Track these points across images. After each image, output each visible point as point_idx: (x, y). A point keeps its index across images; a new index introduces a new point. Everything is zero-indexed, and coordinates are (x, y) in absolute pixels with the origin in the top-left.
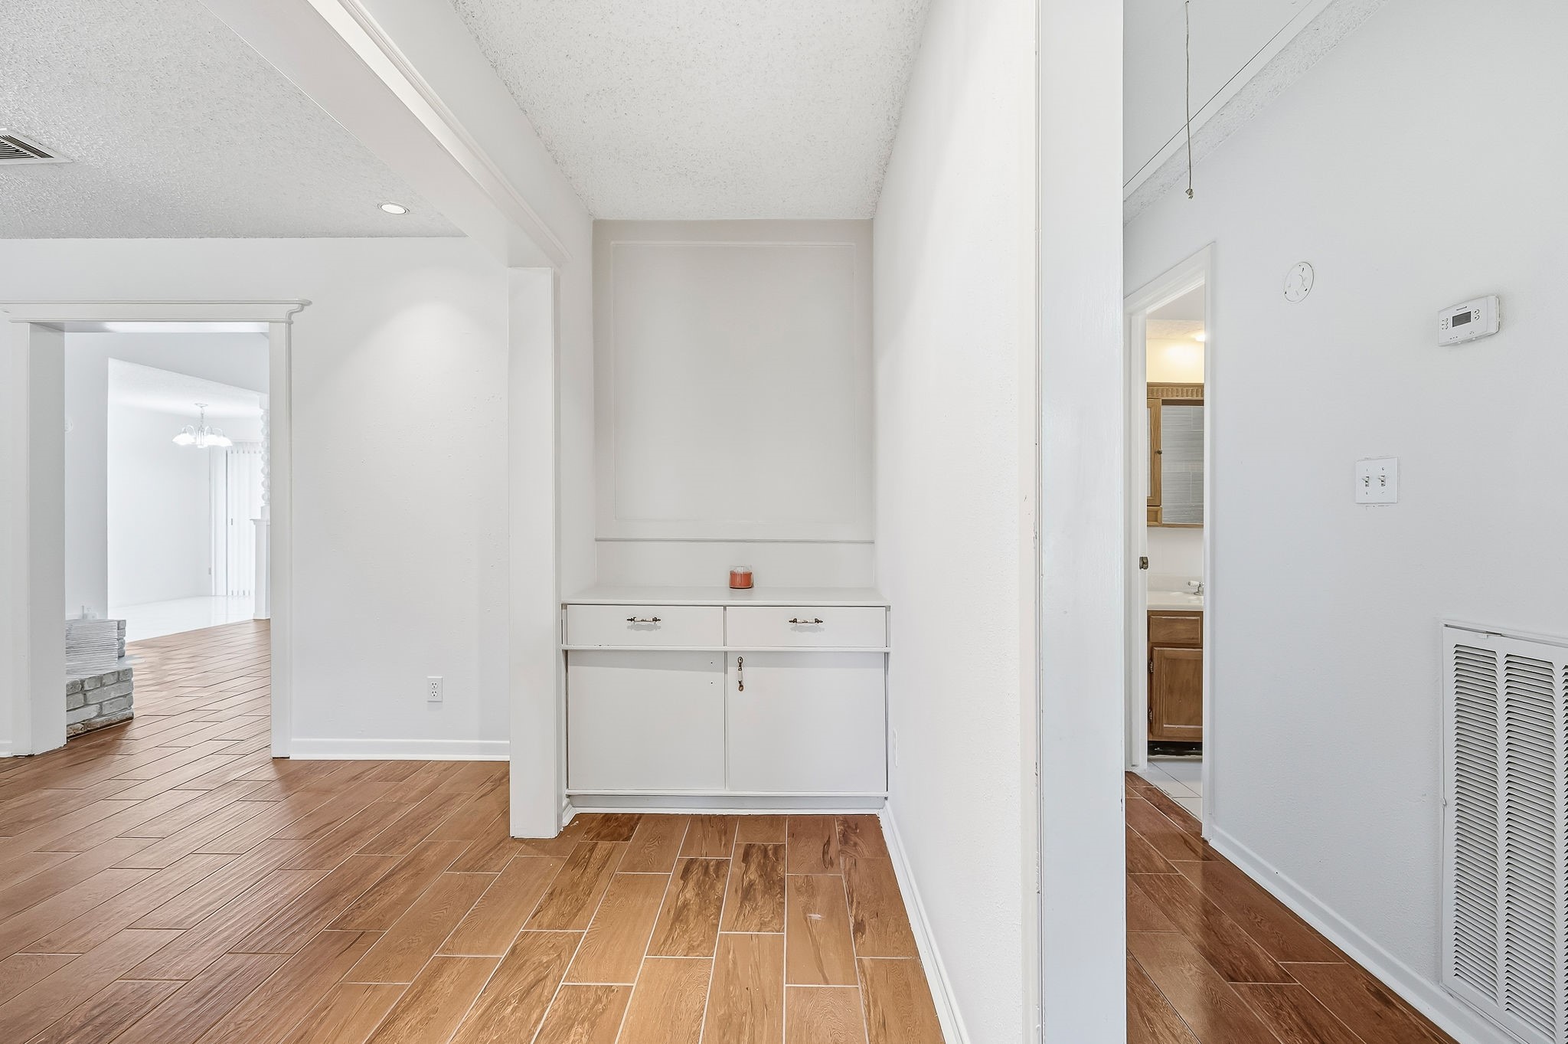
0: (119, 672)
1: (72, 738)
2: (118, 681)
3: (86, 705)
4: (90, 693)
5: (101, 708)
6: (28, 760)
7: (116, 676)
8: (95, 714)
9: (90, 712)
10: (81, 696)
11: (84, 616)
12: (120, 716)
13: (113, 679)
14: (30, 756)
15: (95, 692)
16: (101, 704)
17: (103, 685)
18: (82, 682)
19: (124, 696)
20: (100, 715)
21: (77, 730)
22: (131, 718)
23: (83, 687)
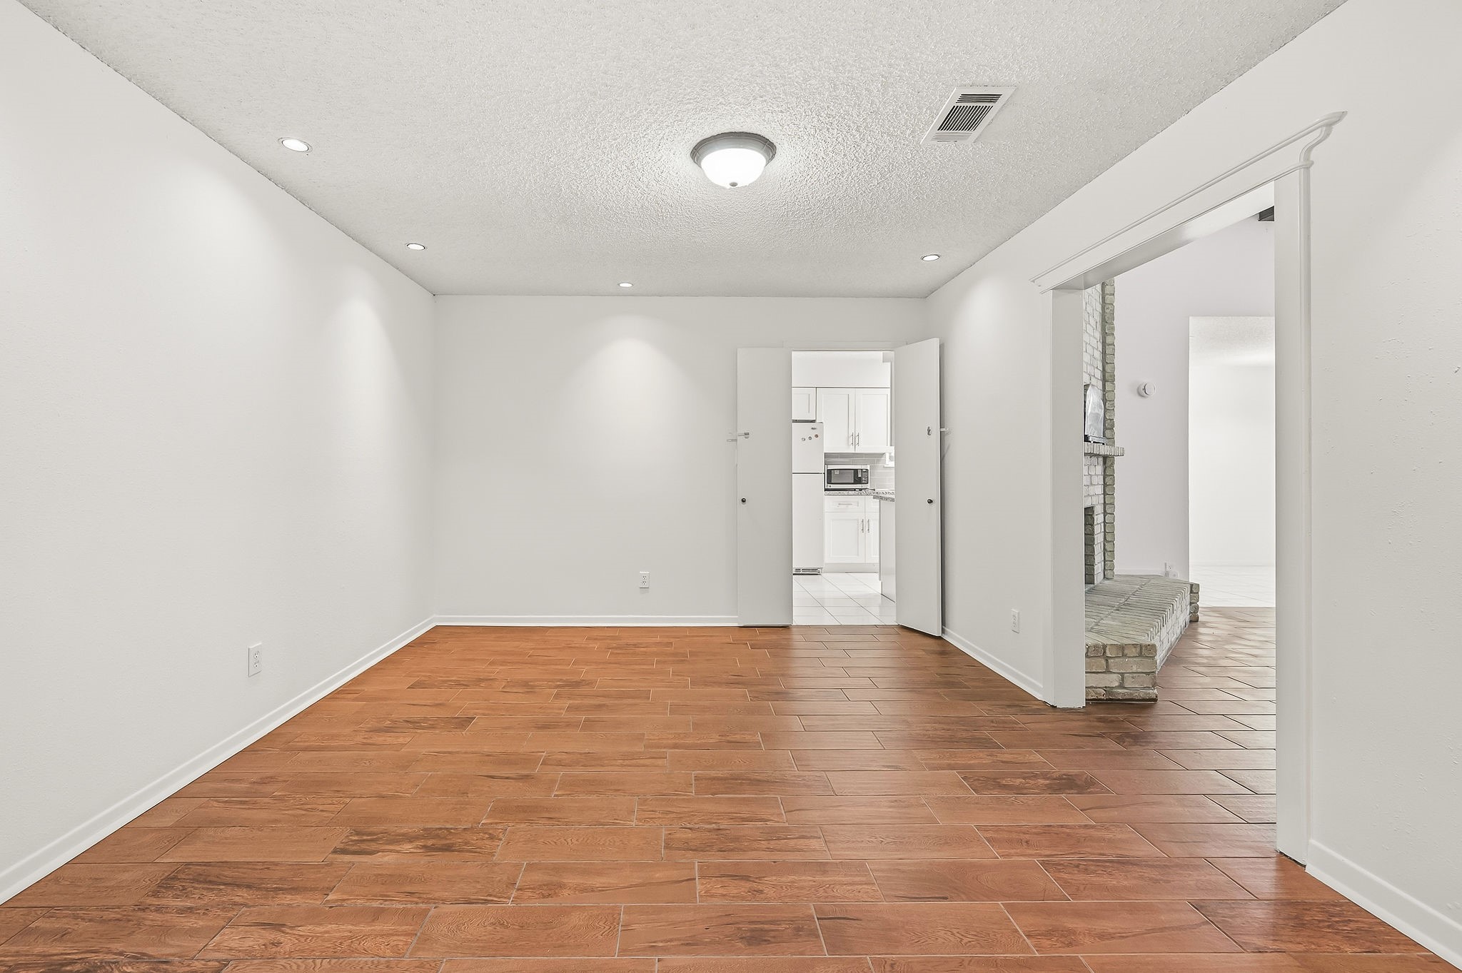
0: (1141, 646)
1: (1093, 702)
2: (1140, 655)
3: (1108, 671)
4: (1112, 660)
5: (1123, 680)
6: (1051, 710)
7: (1138, 650)
8: (1117, 684)
9: (1112, 681)
10: (1103, 662)
11: (1167, 574)
12: (1142, 694)
13: (1134, 652)
14: (1052, 706)
15: (1117, 660)
16: (1122, 674)
17: (1124, 655)
18: (1105, 647)
19: (1147, 674)
20: (1121, 686)
21: (1100, 694)
22: (1155, 700)
23: (1105, 652)
